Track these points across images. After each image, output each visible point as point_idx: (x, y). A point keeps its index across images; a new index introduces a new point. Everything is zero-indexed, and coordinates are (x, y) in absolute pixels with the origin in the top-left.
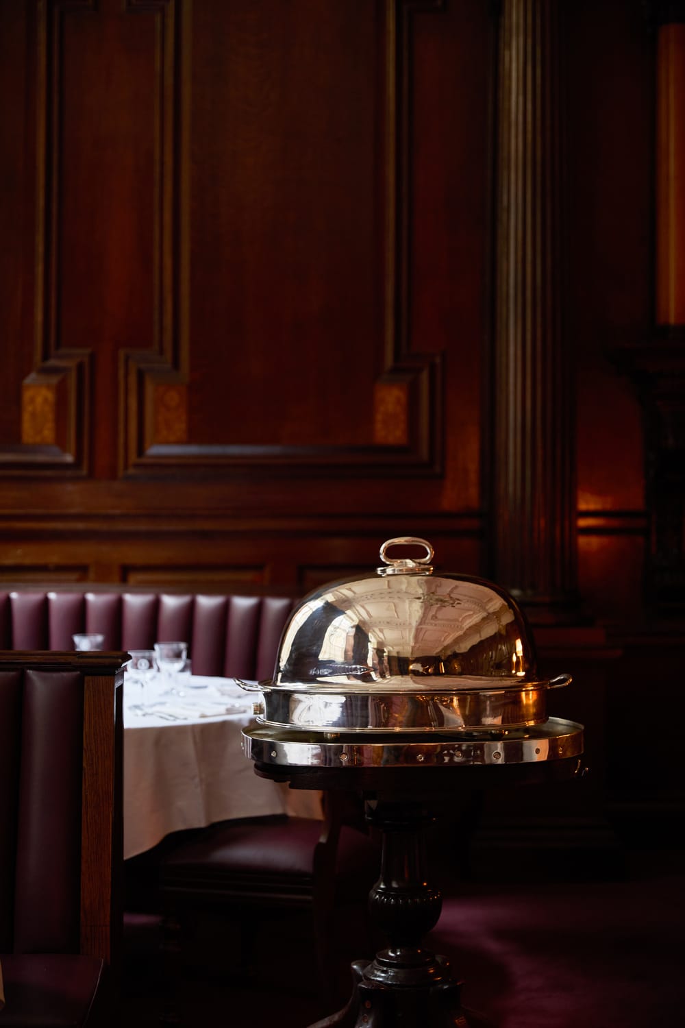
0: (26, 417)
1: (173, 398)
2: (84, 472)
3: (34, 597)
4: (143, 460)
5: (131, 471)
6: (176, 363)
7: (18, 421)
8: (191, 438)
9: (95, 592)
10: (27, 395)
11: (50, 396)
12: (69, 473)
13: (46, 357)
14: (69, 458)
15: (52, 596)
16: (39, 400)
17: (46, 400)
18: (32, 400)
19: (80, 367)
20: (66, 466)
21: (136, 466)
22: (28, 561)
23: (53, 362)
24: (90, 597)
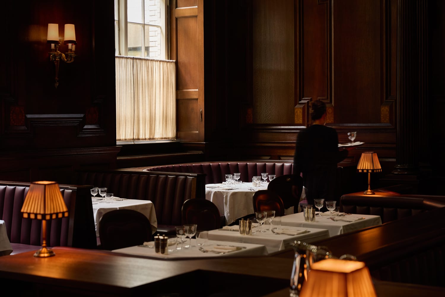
8: (335, 122)
10: (296, 110)
16: (298, 112)
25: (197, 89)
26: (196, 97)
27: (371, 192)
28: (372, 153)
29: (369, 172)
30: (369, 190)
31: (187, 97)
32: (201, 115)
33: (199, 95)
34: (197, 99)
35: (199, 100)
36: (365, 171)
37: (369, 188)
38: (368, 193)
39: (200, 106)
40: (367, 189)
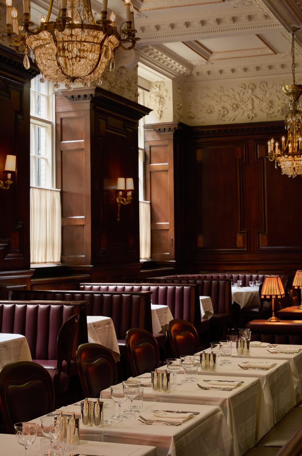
0: (237, 242)
1: (265, 237)
2: (249, 252)
3: (236, 275)
4: (260, 250)
5: (257, 252)
6: (265, 231)
7: (236, 243)
8: (269, 245)
9: (247, 274)
10: (238, 238)
11: (242, 238)
12: (246, 252)
13: (241, 230)
14: (246, 250)
15: (240, 275)
16: (240, 239)
17: (241, 239)
18: (239, 238)
19: (247, 232)
20: (245, 251)
21: (258, 251)
22: (239, 269)
23: (242, 231)
24: (247, 275)
25: (168, 222)
26: (167, 228)
27: (275, 319)
28: (277, 277)
29: (273, 298)
30: (273, 318)
31: (160, 228)
32: (172, 241)
33: (170, 227)
34: (168, 230)
35: (169, 231)
36: (268, 297)
37: (273, 315)
38: (272, 321)
39: (171, 235)
40: (271, 316)
